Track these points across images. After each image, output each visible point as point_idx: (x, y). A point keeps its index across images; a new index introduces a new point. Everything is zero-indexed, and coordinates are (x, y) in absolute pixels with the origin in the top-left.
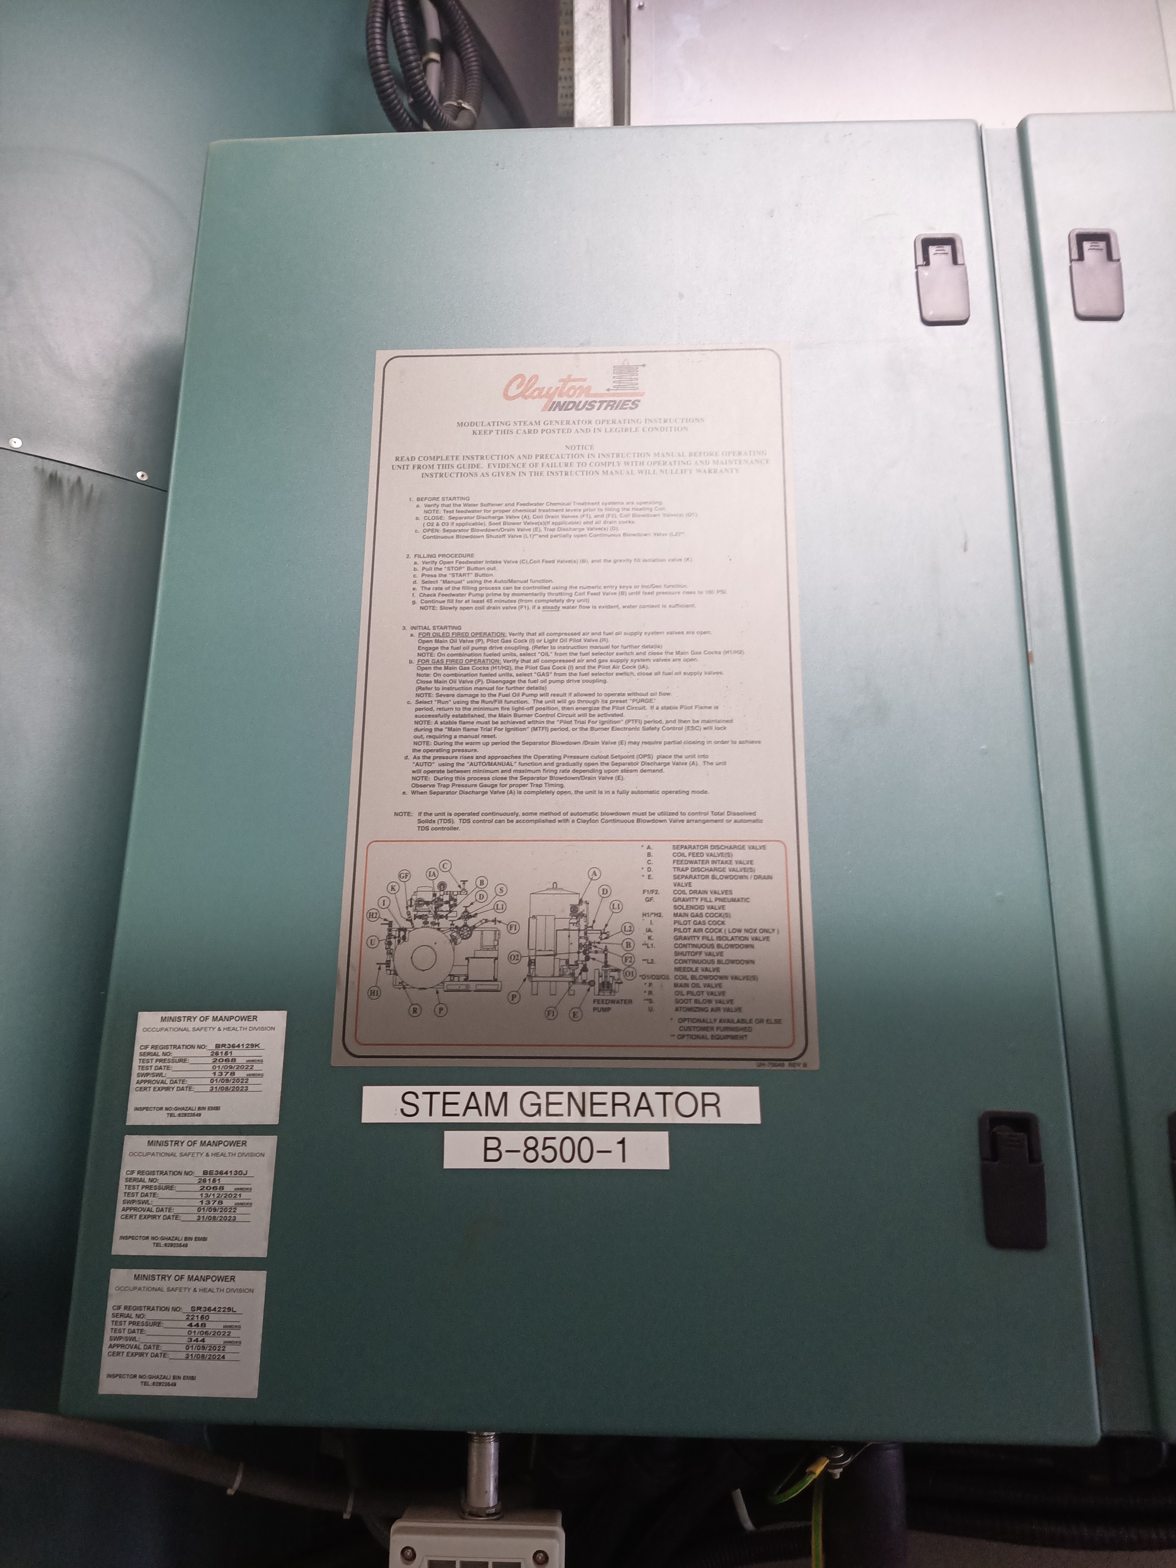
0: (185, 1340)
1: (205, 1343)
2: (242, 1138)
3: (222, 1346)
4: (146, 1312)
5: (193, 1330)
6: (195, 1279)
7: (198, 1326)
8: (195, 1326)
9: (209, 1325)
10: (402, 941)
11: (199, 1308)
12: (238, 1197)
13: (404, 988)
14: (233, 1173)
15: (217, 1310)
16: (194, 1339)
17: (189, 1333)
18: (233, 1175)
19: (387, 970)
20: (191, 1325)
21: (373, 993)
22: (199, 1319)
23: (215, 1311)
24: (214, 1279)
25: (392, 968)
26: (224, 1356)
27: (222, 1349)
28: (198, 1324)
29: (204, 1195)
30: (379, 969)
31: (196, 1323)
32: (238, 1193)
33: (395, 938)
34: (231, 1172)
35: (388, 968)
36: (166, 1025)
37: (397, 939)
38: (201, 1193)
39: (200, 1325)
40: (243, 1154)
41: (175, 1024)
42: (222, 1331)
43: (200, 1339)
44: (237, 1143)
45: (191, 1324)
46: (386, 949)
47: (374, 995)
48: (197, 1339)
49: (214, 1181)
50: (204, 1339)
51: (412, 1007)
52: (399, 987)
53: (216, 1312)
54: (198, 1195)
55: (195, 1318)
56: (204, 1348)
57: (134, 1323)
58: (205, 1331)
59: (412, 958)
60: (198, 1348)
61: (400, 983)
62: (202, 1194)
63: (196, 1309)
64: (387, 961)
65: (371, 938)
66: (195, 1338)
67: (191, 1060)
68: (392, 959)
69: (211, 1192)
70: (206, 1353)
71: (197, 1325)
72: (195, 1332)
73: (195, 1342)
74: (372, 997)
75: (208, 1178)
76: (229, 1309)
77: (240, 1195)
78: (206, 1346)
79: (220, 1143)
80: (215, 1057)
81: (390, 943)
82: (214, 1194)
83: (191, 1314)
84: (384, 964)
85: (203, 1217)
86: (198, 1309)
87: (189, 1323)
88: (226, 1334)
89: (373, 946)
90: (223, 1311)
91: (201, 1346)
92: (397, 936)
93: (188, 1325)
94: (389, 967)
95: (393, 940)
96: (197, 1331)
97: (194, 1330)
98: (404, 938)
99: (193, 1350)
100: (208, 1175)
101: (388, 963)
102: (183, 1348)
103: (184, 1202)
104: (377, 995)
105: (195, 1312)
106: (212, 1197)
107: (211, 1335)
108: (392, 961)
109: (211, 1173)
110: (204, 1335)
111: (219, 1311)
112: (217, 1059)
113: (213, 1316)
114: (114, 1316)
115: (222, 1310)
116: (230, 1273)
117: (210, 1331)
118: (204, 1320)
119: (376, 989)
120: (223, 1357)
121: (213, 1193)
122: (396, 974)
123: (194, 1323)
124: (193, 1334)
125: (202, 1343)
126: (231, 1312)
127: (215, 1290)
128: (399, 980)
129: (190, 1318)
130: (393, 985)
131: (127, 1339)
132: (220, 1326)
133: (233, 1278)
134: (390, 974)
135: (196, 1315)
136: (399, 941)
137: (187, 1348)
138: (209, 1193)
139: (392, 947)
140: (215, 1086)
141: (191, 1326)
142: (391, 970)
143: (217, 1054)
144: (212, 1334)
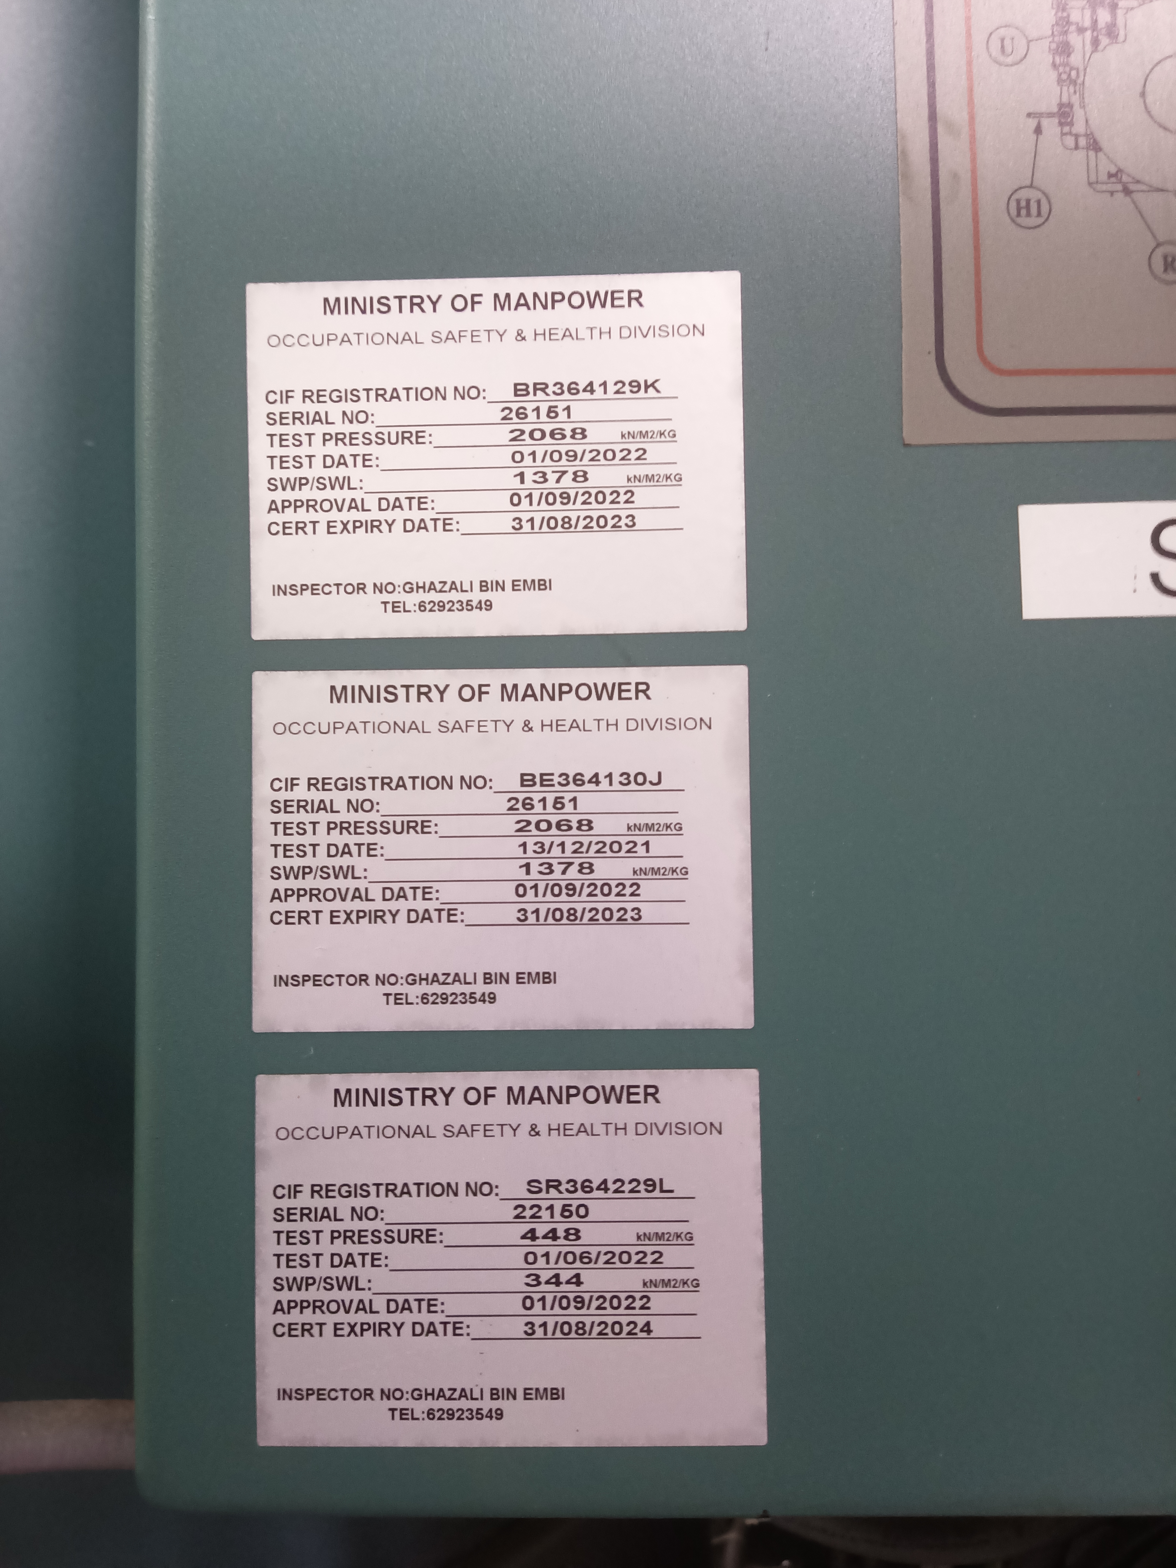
0: (518, 1281)
1: (582, 1288)
2: (634, 674)
3: (638, 1296)
4: (383, 1202)
5: (539, 1251)
6: (532, 1099)
7: (555, 1238)
8: (545, 1237)
9: (590, 1233)
10: (1104, 41)
11: (553, 1184)
12: (641, 850)
13: (1127, 191)
14: (616, 779)
15: (612, 1187)
16: (545, 1276)
17: (530, 1258)
18: (616, 786)
19: (1063, 134)
20: (531, 1235)
21: (1023, 208)
22: (557, 1217)
23: (606, 1190)
24: (591, 1095)
25: (1079, 127)
26: (648, 1324)
27: (638, 1304)
28: (554, 1231)
29: (530, 847)
30: (1038, 130)
31: (547, 1228)
32: (640, 840)
33: (1081, 30)
34: (610, 776)
35: (1066, 129)
36: (342, 323)
37: (1088, 34)
38: (521, 840)
39: (561, 1233)
40: (642, 724)
41: (374, 322)
42: (633, 1250)
43: (565, 1276)
44: (619, 690)
45: (533, 1231)
46: (1054, 66)
47: (1029, 214)
48: (557, 1276)
49: (558, 803)
50: (577, 1276)
51: (1160, 252)
52: (1110, 187)
53: (610, 1194)
54: (512, 847)
55: (545, 1215)
56: (580, 1302)
57: (347, 1236)
58: (578, 1251)
59: (1143, 94)
60: (562, 1302)
61: (1110, 175)
62: (524, 845)
63: (543, 1186)
64: (1061, 105)
65: (1002, 32)
66: (551, 1273)
67: (440, 436)
68: (1075, 100)
69: (554, 837)
70: (589, 1317)
71: (553, 1235)
72: (547, 1255)
73: (552, 1288)
74: (1024, 220)
75: (541, 796)
76: (650, 1184)
77: (647, 844)
78: (586, 1297)
79: (563, 690)
80: (516, 423)
81: (1064, 49)
82: (562, 844)
83: (528, 1204)
84: (1050, 115)
85: (537, 911)
86: (548, 1187)
87: (525, 1228)
88: (650, 1258)
89: (1009, 60)
90: (632, 1191)
91: (571, 1296)
92: (1087, 23)
93: (524, 1237)
94: (1071, 124)
95: (1074, 39)
96: (554, 1252)
97: (544, 1250)
98: (1112, 31)
99: (548, 1311)
100: (537, 787)
101: (1064, 114)
102: (515, 1304)
103: (469, 870)
104: (1039, 214)
105: (543, 1195)
106: (556, 851)
107: (600, 1264)
108: (1076, 107)
109: (545, 780)
110: (578, 1264)
111: (616, 1191)
112: (523, 432)
113: (598, 1208)
114: (279, 1215)
115: (627, 1187)
116: (642, 1077)
117: (594, 1251)
118: (575, 1218)
119: (1034, 195)
120: (647, 1328)
121: (558, 841)
122: (1095, 146)
123: (542, 1230)
124: (541, 1262)
125: (572, 1287)
126: (657, 1193)
127: (599, 1129)
128: (1106, 167)
129: (528, 1213)
130: (1090, 184)
131: (328, 1283)
132: (626, 1235)
133: (652, 1093)
134: (1077, 147)
135: (545, 1204)
136: (1095, 42)
137: (528, 1303)
138: (547, 841)
139: (1076, 59)
140: (528, 516)
141: (534, 1238)
142: (1077, 136)
143: (521, 414)
144: (603, 1258)
